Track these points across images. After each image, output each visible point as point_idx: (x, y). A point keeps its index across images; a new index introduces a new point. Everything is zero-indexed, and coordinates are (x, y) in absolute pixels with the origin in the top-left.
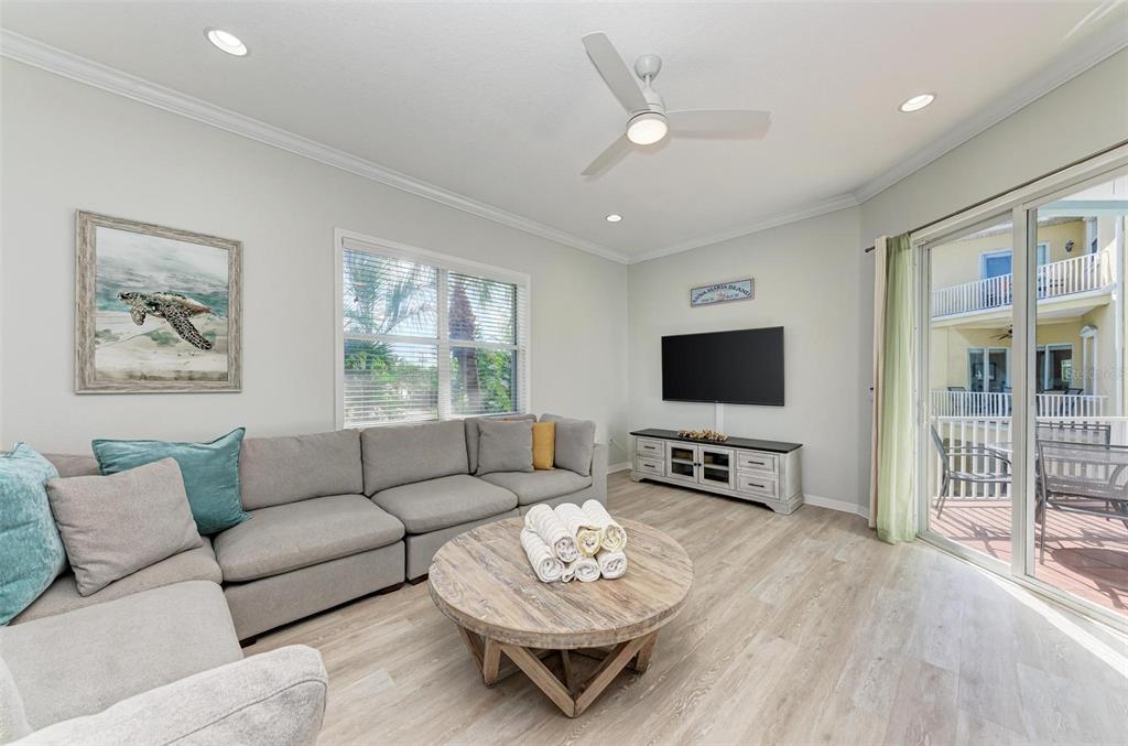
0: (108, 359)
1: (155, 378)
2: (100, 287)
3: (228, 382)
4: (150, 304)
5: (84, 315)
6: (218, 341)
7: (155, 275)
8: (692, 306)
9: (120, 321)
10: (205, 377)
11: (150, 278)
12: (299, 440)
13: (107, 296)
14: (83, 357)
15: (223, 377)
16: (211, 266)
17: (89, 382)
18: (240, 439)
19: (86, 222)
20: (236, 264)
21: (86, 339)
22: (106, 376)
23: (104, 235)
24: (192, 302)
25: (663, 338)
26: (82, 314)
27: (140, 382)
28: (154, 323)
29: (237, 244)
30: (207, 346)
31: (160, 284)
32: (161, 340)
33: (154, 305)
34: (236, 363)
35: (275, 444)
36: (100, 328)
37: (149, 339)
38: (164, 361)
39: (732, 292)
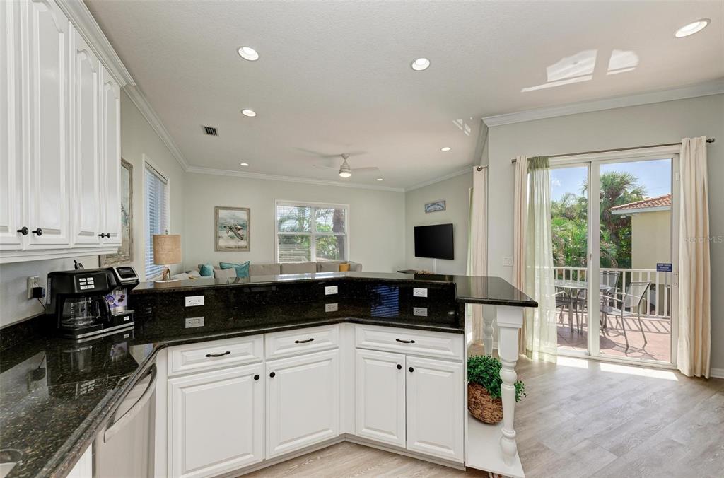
0: (222, 243)
1: (231, 248)
2: (220, 225)
3: (247, 249)
6: (245, 237)
8: (426, 212)
9: (223, 233)
10: (242, 247)
11: (230, 221)
12: (264, 266)
13: (221, 227)
14: (217, 243)
15: (246, 247)
16: (242, 216)
17: (218, 249)
18: (248, 264)
19: (217, 208)
20: (249, 215)
21: (217, 237)
22: (221, 247)
23: (220, 211)
24: (239, 227)
25: (415, 228)
26: (216, 232)
27: (228, 249)
28: (231, 233)
29: (249, 209)
30: (242, 239)
31: (232, 223)
32: (232, 237)
33: (231, 228)
34: (249, 243)
35: (257, 266)
36: (220, 235)
37: (230, 237)
38: (233, 243)
39: (437, 207)
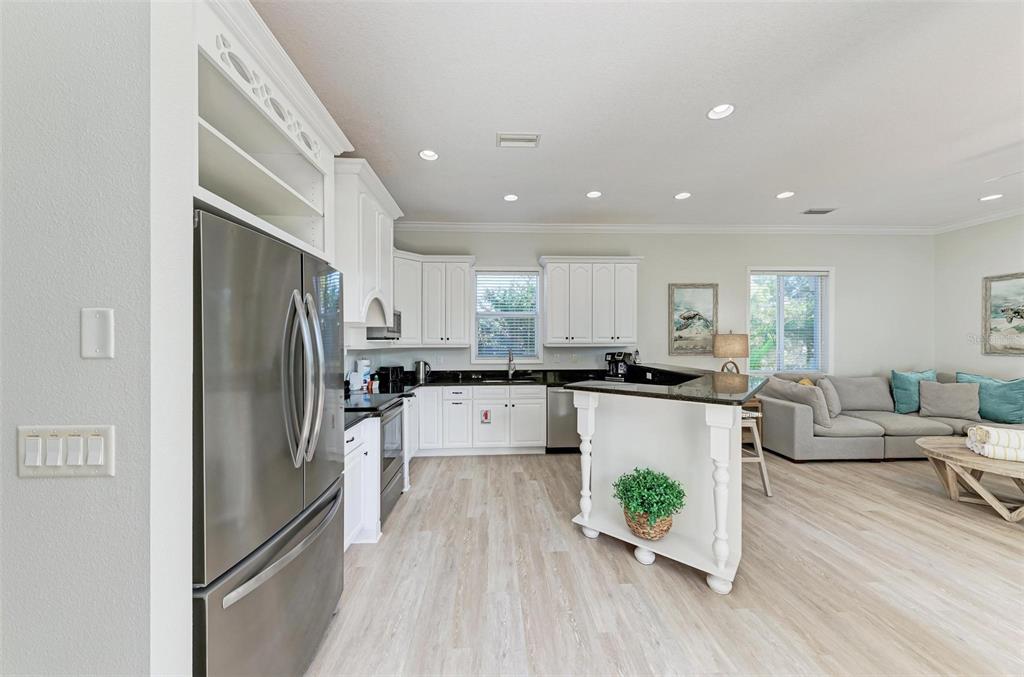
1: (1017, 349)
2: (993, 308)
4: (1015, 313)
5: (986, 322)
7: (1018, 298)
9: (1001, 323)
11: (1016, 300)
14: (985, 340)
17: (989, 350)
19: (987, 281)
21: (988, 330)
22: (995, 348)
23: (995, 283)
26: (985, 320)
32: (1018, 330)
33: (1017, 312)
36: (992, 327)
37: (1014, 330)
